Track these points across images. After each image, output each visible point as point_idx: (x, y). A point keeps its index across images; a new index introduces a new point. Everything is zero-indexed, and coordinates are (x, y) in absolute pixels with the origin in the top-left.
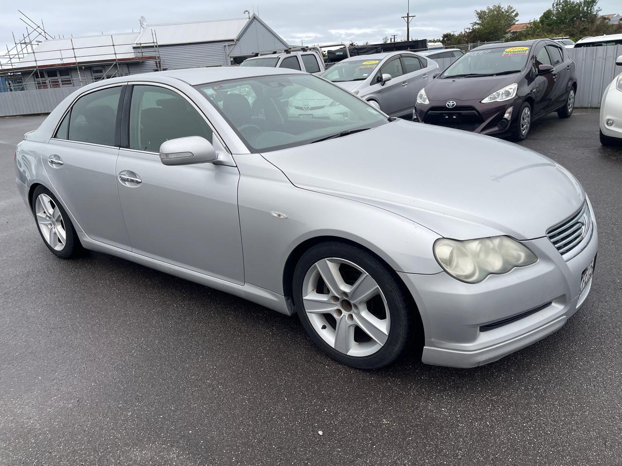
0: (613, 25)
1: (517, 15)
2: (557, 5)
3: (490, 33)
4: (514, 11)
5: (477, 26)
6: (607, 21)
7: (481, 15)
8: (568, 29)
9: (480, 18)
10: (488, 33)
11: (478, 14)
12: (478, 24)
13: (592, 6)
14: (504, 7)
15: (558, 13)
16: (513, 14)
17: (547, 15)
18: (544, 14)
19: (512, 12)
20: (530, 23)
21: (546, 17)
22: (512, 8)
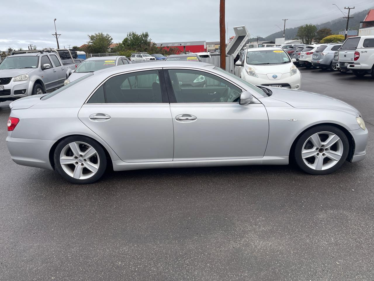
0: (158, 47)
1: (112, 39)
2: (129, 35)
3: (100, 48)
4: (110, 37)
5: (91, 44)
6: (155, 45)
7: (92, 38)
8: (138, 48)
9: (92, 39)
10: (99, 48)
11: (90, 37)
12: (92, 43)
13: (147, 38)
14: (105, 34)
15: (131, 40)
16: (110, 39)
17: (126, 41)
18: (124, 39)
19: (109, 37)
20: (117, 44)
21: (125, 42)
22: (108, 35)
